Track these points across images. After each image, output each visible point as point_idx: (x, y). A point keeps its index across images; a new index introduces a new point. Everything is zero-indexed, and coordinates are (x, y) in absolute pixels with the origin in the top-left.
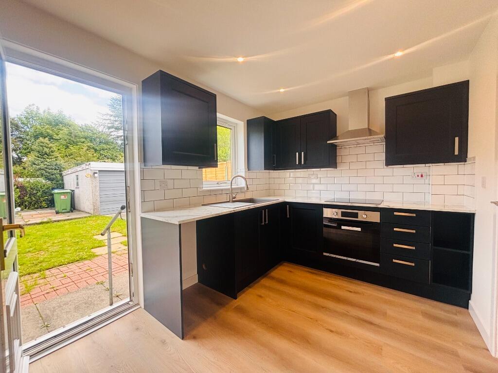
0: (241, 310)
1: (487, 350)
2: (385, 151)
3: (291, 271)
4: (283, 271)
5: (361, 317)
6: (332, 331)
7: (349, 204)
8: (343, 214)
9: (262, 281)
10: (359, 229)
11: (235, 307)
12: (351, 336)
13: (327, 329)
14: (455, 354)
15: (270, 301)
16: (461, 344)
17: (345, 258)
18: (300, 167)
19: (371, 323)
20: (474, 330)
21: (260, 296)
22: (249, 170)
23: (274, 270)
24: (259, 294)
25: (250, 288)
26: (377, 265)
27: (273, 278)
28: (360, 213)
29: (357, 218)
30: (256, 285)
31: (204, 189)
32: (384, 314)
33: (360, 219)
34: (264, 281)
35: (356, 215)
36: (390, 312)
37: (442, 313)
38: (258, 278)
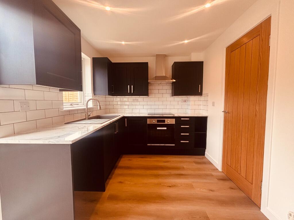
0: (113, 198)
1: (217, 169)
2: (171, 89)
3: (130, 160)
4: (125, 161)
5: (177, 173)
6: (170, 187)
7: (161, 116)
8: (158, 121)
9: (115, 171)
10: (165, 128)
11: (108, 198)
12: (179, 185)
13: (168, 186)
14: (212, 175)
15: (129, 183)
16: (210, 170)
17: (159, 145)
18: (131, 94)
19: (182, 175)
20: (210, 163)
21: (121, 182)
22: (94, 95)
23: (119, 162)
24: (120, 181)
25: (110, 179)
26: (174, 145)
27: (122, 168)
28: (166, 120)
29: (165, 122)
30: (113, 176)
31: (64, 109)
32: (183, 168)
33: (166, 123)
34: (117, 171)
35: (164, 121)
36: (185, 167)
37: (199, 160)
38: (112, 170)
